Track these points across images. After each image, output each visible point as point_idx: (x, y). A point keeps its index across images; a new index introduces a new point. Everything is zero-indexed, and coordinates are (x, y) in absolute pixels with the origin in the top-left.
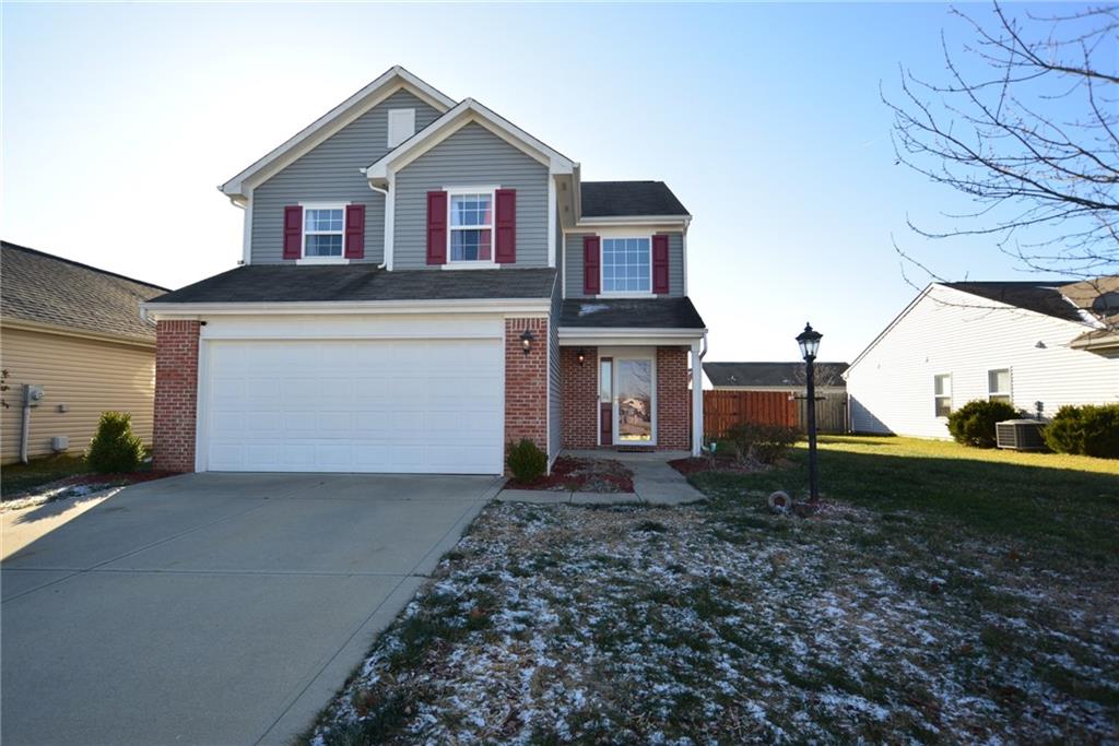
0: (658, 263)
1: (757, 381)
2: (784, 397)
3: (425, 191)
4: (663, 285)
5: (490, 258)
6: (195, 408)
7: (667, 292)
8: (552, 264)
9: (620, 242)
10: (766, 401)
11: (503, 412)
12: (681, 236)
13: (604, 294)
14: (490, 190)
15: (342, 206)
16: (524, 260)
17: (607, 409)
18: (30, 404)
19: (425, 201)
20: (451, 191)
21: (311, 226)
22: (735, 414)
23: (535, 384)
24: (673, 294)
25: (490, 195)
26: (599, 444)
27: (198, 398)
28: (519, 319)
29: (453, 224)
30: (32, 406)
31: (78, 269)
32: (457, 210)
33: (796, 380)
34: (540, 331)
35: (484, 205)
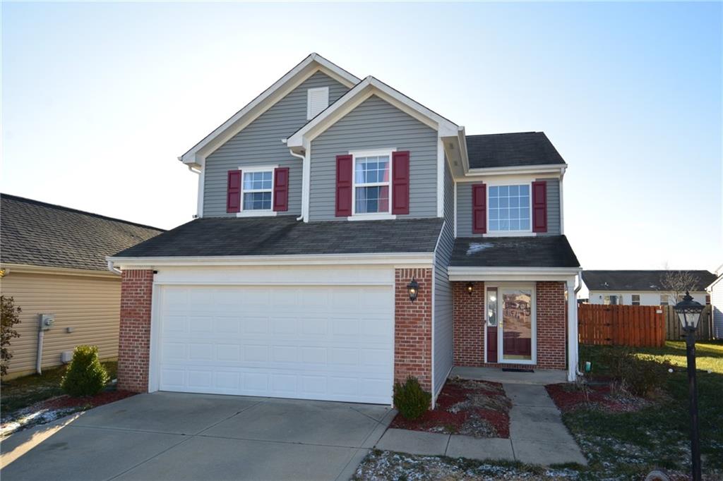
0: (536, 206)
1: (627, 286)
2: (652, 310)
3: (335, 155)
4: (542, 225)
5: (388, 211)
6: (149, 341)
7: (546, 231)
8: (440, 214)
9: (504, 188)
10: (637, 315)
11: (393, 351)
12: (558, 182)
13: (490, 233)
14: (388, 152)
15: (271, 169)
16: (416, 212)
17: (493, 333)
18: (43, 329)
19: (335, 164)
20: (356, 154)
21: (248, 185)
22: (608, 325)
23: (421, 327)
24: (551, 232)
25: (388, 157)
26: (486, 361)
27: (151, 333)
28: (406, 269)
29: (358, 182)
30: (45, 330)
31: (93, 219)
32: (360, 170)
33: (661, 286)
34: (426, 280)
35: (383, 165)
